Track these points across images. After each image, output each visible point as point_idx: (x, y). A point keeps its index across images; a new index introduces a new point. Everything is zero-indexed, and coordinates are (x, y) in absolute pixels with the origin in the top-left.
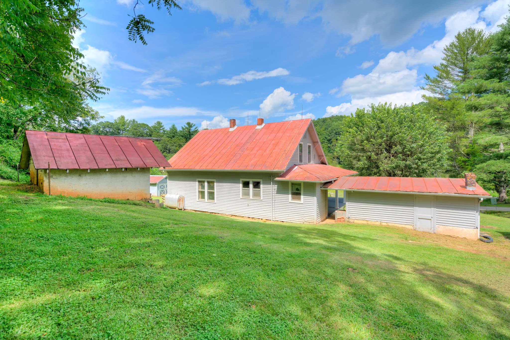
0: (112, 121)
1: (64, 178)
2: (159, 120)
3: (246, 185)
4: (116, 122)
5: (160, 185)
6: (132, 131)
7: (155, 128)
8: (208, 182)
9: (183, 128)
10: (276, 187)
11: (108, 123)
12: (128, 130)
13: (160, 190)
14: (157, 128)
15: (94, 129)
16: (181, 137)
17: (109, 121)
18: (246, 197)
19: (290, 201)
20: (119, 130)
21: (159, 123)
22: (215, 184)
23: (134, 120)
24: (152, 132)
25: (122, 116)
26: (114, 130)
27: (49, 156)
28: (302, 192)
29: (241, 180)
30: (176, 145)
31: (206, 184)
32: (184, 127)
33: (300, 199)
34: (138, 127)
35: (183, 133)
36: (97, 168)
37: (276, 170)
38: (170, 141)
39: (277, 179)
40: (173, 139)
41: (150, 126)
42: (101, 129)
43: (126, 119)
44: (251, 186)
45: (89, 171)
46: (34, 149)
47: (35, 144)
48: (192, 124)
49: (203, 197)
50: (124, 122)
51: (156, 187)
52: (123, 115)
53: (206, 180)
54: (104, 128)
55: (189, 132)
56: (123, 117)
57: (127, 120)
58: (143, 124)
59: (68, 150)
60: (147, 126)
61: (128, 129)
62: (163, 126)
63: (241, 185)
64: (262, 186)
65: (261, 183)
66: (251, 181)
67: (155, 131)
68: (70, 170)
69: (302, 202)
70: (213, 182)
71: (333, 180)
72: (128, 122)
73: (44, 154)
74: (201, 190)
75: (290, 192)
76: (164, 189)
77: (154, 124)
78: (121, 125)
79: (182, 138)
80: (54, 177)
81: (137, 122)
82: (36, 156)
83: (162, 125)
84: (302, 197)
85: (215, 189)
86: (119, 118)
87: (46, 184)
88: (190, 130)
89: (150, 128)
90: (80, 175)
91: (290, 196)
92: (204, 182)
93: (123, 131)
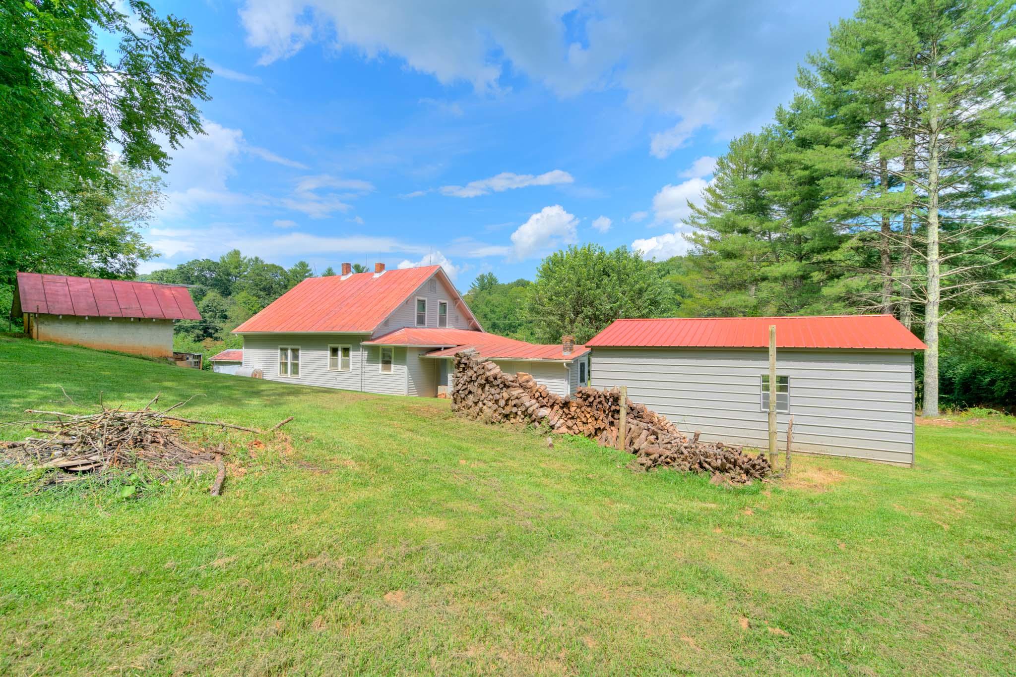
0: (217, 260)
1: (58, 325)
2: (303, 260)
3: (334, 351)
4: (224, 261)
6: (253, 278)
7: (294, 272)
8: (293, 350)
10: (366, 354)
11: (210, 263)
12: (245, 276)
14: (298, 273)
15: (183, 273)
17: (211, 259)
18: (334, 369)
19: (380, 372)
20: (229, 274)
21: (303, 265)
22: (300, 352)
23: (257, 259)
24: (288, 280)
25: (235, 250)
26: (219, 275)
27: (41, 301)
28: (393, 361)
29: (330, 345)
31: (289, 352)
33: (390, 369)
34: (264, 270)
36: (97, 315)
37: (363, 331)
39: (365, 343)
41: (286, 269)
42: (196, 274)
43: (242, 255)
44: (340, 353)
45: (87, 318)
46: (24, 293)
47: (26, 287)
48: (364, 268)
49: (286, 372)
50: (238, 262)
52: (237, 249)
53: (289, 347)
54: (202, 271)
56: (237, 253)
57: (244, 258)
58: (274, 266)
59: (66, 295)
60: (282, 269)
61: (246, 273)
62: (310, 270)
63: (329, 353)
64: (351, 353)
65: (351, 349)
66: (340, 346)
67: (295, 278)
68: (64, 316)
69: (392, 373)
70: (297, 350)
71: (443, 346)
72: (245, 261)
73: (36, 298)
74: (284, 361)
75: (380, 360)
77: (294, 267)
78: (232, 266)
80: (46, 323)
81: (262, 262)
82: (26, 300)
83: (308, 268)
84: (392, 366)
85: (300, 359)
86: (230, 253)
87: (35, 330)
89: (286, 272)
90: (77, 323)
91: (380, 365)
92: (286, 350)
93: (236, 277)
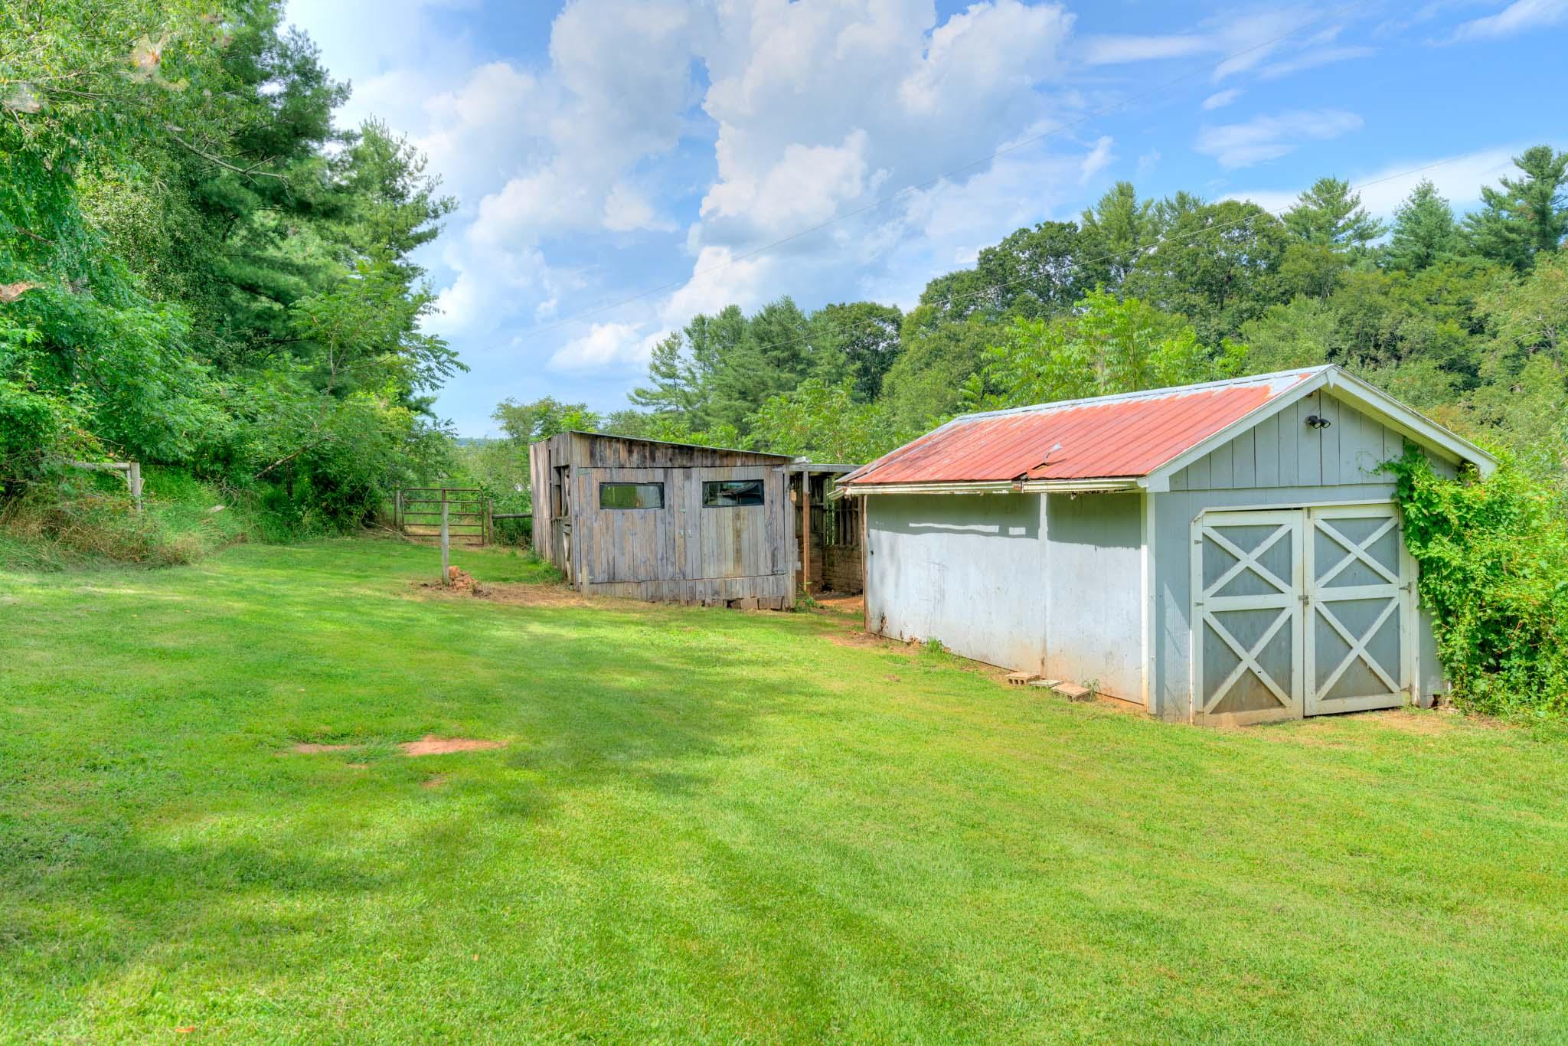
4: (1092, 222)
5: (1204, 525)
7: (1301, 221)
9: (1489, 196)
13: (1207, 602)
14: (1314, 218)
16: (1478, 260)
17: (1055, 219)
20: (1106, 261)
21: (1329, 191)
23: (1181, 199)
25: (1118, 187)
26: (1081, 267)
30: (1442, 309)
32: (1504, 192)
34: (1205, 226)
35: (1491, 232)
38: (1396, 291)
40: (1423, 274)
41: (1273, 213)
42: (1023, 270)
43: (1140, 201)
50: (1131, 217)
51: (1145, 555)
52: (1122, 181)
55: (1543, 215)
56: (1125, 194)
57: (1146, 206)
58: (1231, 209)
60: (1258, 213)
61: (1155, 250)
62: (1356, 204)
67: (1305, 238)
72: (1150, 212)
76: (1288, 599)
77: (1299, 204)
78: (1115, 235)
79: (1488, 263)
81: (1196, 204)
83: (1348, 199)
86: (1102, 196)
88: (1544, 197)
89: (1275, 225)
93: (1128, 266)
